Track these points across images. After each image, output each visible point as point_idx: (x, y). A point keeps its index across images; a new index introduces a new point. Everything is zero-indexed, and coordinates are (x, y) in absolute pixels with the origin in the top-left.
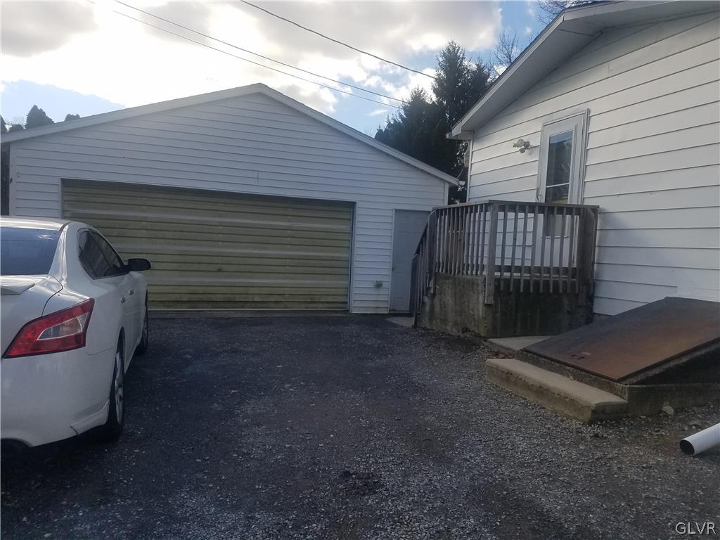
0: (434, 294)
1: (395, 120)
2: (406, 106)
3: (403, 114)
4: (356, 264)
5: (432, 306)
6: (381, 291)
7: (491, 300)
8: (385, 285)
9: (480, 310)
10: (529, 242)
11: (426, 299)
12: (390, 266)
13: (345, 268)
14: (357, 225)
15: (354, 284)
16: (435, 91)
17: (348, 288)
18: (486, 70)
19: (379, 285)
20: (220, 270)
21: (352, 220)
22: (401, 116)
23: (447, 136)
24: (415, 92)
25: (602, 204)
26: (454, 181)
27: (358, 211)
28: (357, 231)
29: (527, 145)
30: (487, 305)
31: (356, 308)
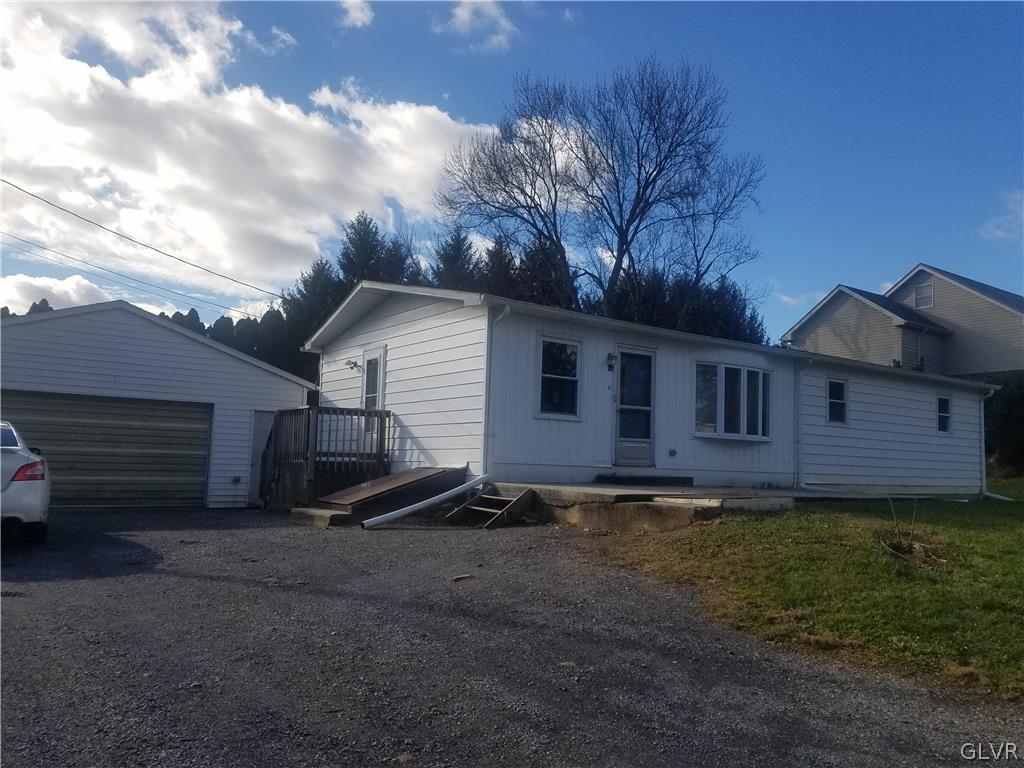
0: (278, 479)
1: (292, 297)
2: (306, 281)
3: (303, 290)
4: (213, 461)
5: (277, 489)
6: (240, 486)
7: (312, 477)
8: (242, 480)
9: (305, 485)
10: (355, 437)
11: (273, 485)
12: (249, 463)
13: (203, 465)
14: (215, 424)
15: (212, 480)
16: (343, 266)
17: (205, 485)
18: (404, 249)
19: (237, 480)
20: (71, 469)
21: (210, 420)
22: (300, 291)
23: (301, 349)
24: (318, 264)
25: (393, 409)
26: (312, 386)
27: (217, 412)
28: (215, 430)
29: (355, 364)
30: (309, 481)
31: (213, 502)
